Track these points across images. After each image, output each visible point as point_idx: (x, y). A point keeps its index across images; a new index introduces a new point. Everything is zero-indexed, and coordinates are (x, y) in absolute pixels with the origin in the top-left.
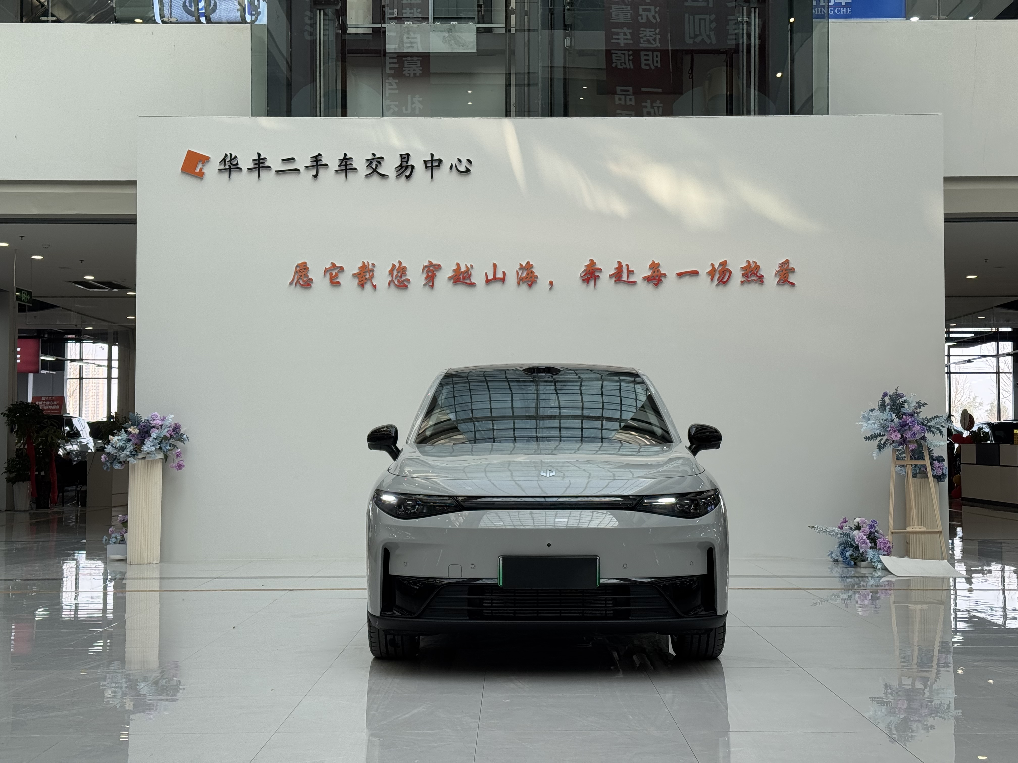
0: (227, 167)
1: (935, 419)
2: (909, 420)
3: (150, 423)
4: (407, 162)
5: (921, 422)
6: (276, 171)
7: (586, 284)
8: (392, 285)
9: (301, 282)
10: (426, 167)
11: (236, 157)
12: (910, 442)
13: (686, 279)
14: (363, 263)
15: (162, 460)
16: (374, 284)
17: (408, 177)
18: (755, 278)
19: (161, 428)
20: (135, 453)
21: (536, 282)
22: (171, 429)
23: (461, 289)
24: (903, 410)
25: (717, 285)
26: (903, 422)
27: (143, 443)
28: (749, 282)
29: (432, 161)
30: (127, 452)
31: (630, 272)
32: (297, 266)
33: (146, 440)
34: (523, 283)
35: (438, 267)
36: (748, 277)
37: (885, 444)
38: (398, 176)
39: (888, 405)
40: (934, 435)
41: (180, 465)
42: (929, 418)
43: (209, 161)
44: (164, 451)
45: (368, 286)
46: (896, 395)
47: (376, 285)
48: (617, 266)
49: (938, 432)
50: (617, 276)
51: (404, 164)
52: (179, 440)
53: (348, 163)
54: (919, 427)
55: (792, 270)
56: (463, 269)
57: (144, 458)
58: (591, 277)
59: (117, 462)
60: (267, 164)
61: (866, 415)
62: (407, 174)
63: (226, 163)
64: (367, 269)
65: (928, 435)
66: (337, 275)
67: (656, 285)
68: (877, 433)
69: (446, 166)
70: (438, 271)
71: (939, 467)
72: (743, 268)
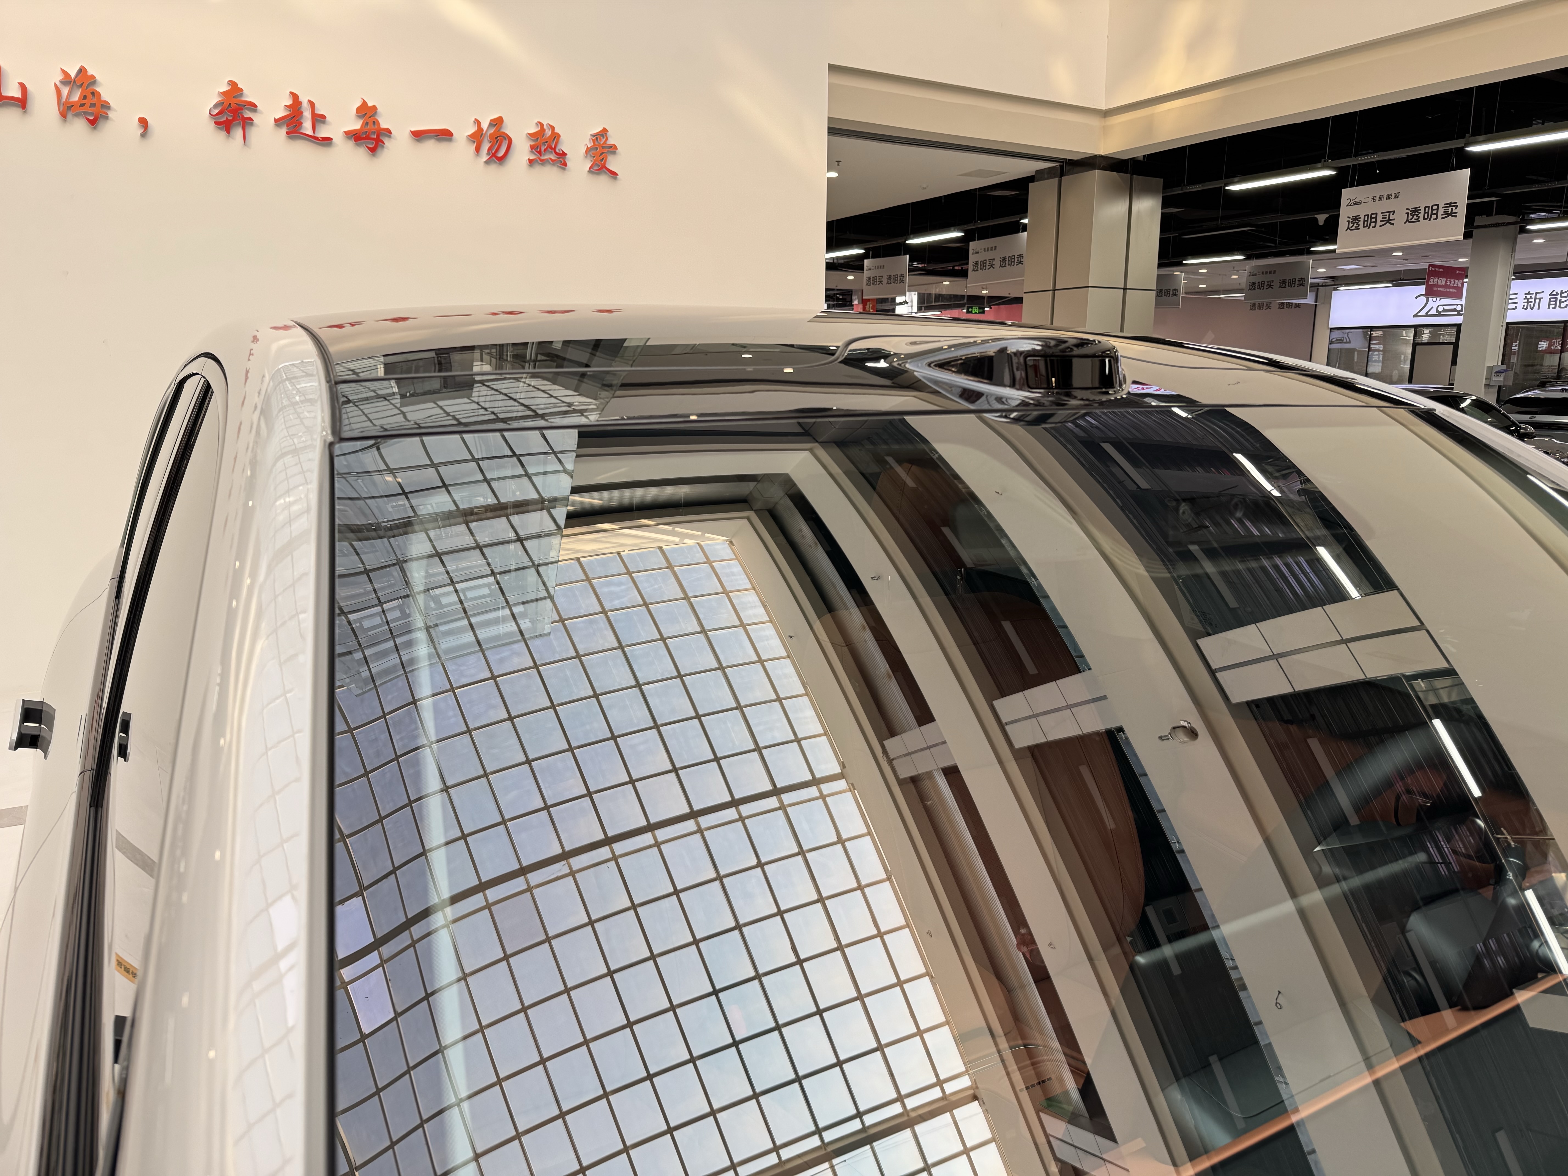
7: (224, 133)
13: (430, 145)
18: (553, 157)
21: (106, 116)
25: (487, 162)
28: (543, 162)
31: (318, 119)
36: (540, 153)
48: (288, 101)
50: (292, 124)
55: (613, 149)
58: (235, 119)
67: (373, 150)
72: (531, 135)
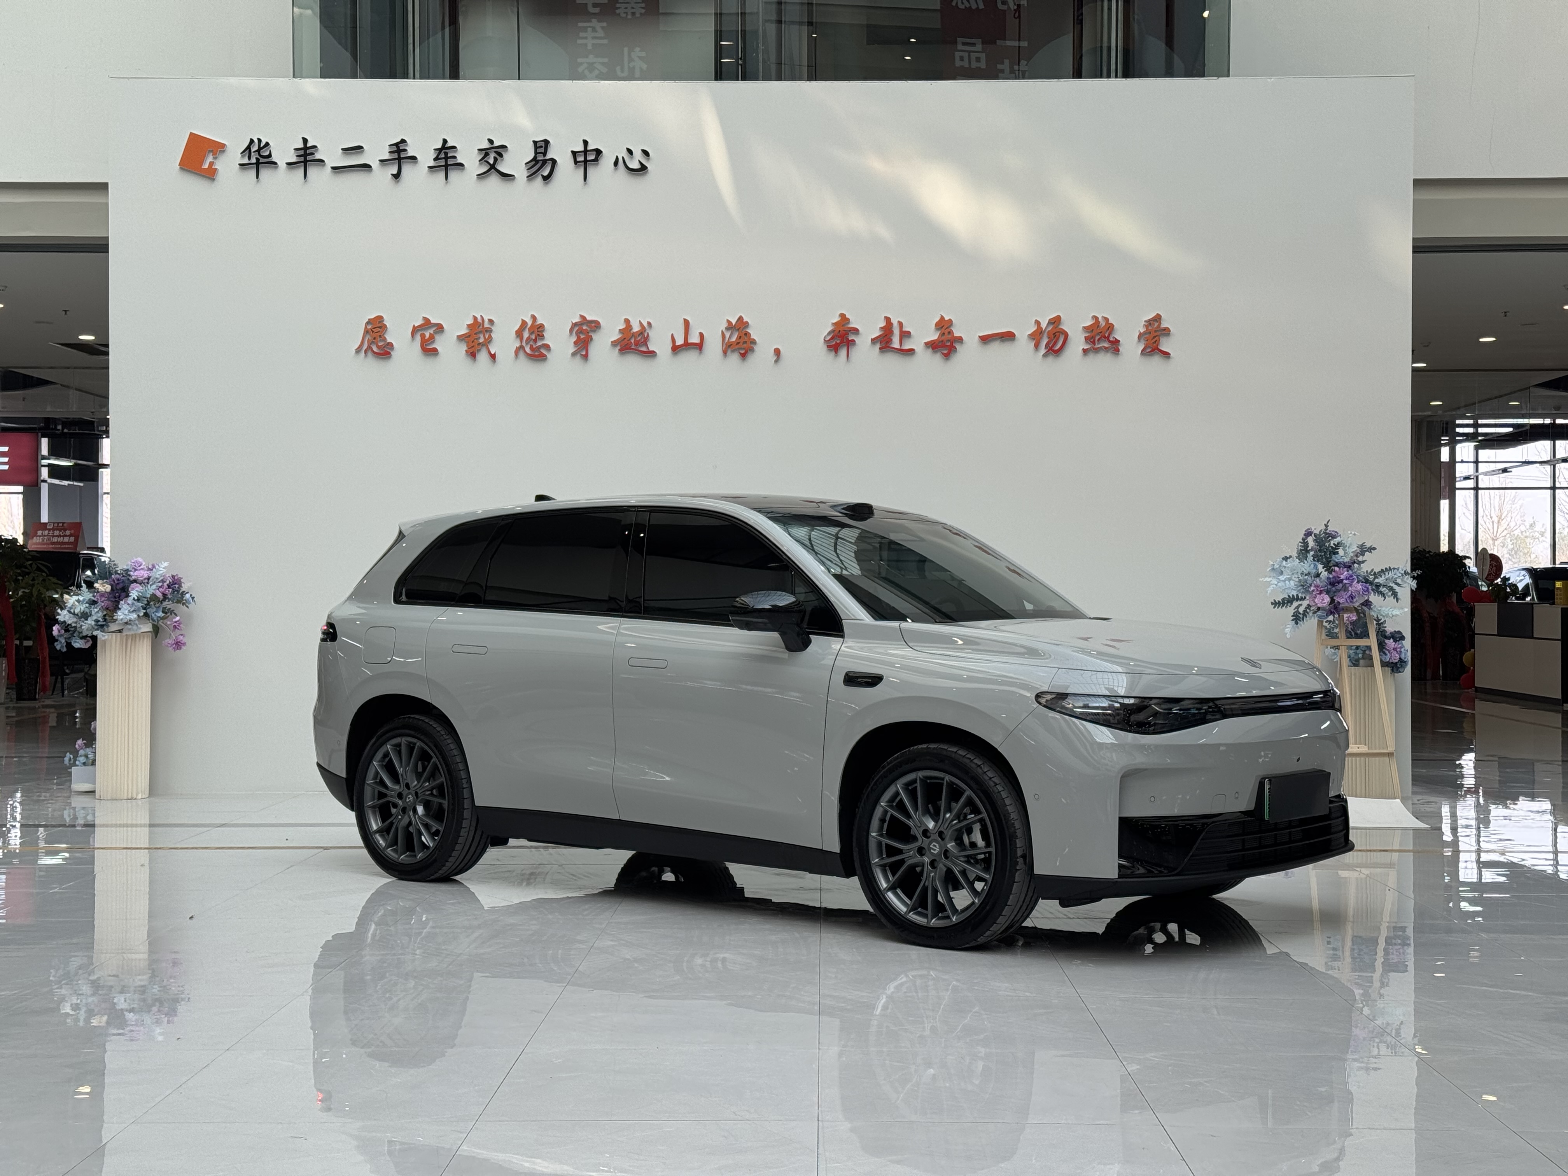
0: (254, 160)
1: (1387, 573)
2: (1345, 574)
3: (129, 575)
4: (545, 154)
5: (1365, 578)
6: (334, 168)
7: (833, 353)
8: (521, 354)
9: (375, 349)
10: (576, 162)
11: (267, 144)
12: (1346, 610)
13: (996, 347)
14: (475, 318)
15: (150, 634)
16: (493, 353)
17: (546, 178)
18: (1106, 345)
19: (148, 583)
20: (104, 623)
21: (752, 350)
22: (165, 584)
23: (633, 362)
24: (1336, 559)
25: (1045, 355)
26: (1334, 577)
27: (117, 608)
28: (1096, 350)
29: (586, 152)
30: (91, 622)
31: (905, 335)
32: (367, 323)
33: (122, 602)
34: (733, 351)
35: (596, 326)
36: (1094, 343)
37: (1305, 613)
38: (531, 177)
39: (1312, 550)
40: (1385, 598)
41: (179, 642)
42: (1377, 570)
43: (224, 151)
44: (154, 620)
45: (483, 356)
46: (1327, 534)
47: (495, 354)
48: (883, 324)
49: (1390, 594)
50: (884, 341)
51: (540, 157)
52: (178, 602)
53: (449, 155)
54: (1359, 586)
55: (1166, 332)
56: (636, 328)
57: (120, 631)
58: (842, 342)
59: (78, 636)
60: (318, 156)
61: (1276, 566)
62: (546, 173)
63: (252, 154)
64: (481, 327)
65: (1374, 598)
66: (432, 337)
67: (947, 356)
68: (1293, 595)
69: (607, 161)
70: (594, 331)
71: (1395, 649)
72: (1086, 329)
